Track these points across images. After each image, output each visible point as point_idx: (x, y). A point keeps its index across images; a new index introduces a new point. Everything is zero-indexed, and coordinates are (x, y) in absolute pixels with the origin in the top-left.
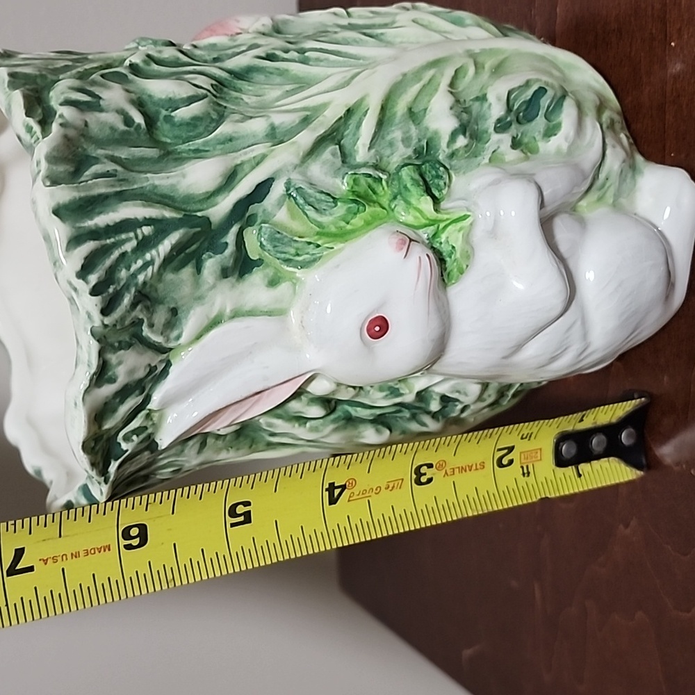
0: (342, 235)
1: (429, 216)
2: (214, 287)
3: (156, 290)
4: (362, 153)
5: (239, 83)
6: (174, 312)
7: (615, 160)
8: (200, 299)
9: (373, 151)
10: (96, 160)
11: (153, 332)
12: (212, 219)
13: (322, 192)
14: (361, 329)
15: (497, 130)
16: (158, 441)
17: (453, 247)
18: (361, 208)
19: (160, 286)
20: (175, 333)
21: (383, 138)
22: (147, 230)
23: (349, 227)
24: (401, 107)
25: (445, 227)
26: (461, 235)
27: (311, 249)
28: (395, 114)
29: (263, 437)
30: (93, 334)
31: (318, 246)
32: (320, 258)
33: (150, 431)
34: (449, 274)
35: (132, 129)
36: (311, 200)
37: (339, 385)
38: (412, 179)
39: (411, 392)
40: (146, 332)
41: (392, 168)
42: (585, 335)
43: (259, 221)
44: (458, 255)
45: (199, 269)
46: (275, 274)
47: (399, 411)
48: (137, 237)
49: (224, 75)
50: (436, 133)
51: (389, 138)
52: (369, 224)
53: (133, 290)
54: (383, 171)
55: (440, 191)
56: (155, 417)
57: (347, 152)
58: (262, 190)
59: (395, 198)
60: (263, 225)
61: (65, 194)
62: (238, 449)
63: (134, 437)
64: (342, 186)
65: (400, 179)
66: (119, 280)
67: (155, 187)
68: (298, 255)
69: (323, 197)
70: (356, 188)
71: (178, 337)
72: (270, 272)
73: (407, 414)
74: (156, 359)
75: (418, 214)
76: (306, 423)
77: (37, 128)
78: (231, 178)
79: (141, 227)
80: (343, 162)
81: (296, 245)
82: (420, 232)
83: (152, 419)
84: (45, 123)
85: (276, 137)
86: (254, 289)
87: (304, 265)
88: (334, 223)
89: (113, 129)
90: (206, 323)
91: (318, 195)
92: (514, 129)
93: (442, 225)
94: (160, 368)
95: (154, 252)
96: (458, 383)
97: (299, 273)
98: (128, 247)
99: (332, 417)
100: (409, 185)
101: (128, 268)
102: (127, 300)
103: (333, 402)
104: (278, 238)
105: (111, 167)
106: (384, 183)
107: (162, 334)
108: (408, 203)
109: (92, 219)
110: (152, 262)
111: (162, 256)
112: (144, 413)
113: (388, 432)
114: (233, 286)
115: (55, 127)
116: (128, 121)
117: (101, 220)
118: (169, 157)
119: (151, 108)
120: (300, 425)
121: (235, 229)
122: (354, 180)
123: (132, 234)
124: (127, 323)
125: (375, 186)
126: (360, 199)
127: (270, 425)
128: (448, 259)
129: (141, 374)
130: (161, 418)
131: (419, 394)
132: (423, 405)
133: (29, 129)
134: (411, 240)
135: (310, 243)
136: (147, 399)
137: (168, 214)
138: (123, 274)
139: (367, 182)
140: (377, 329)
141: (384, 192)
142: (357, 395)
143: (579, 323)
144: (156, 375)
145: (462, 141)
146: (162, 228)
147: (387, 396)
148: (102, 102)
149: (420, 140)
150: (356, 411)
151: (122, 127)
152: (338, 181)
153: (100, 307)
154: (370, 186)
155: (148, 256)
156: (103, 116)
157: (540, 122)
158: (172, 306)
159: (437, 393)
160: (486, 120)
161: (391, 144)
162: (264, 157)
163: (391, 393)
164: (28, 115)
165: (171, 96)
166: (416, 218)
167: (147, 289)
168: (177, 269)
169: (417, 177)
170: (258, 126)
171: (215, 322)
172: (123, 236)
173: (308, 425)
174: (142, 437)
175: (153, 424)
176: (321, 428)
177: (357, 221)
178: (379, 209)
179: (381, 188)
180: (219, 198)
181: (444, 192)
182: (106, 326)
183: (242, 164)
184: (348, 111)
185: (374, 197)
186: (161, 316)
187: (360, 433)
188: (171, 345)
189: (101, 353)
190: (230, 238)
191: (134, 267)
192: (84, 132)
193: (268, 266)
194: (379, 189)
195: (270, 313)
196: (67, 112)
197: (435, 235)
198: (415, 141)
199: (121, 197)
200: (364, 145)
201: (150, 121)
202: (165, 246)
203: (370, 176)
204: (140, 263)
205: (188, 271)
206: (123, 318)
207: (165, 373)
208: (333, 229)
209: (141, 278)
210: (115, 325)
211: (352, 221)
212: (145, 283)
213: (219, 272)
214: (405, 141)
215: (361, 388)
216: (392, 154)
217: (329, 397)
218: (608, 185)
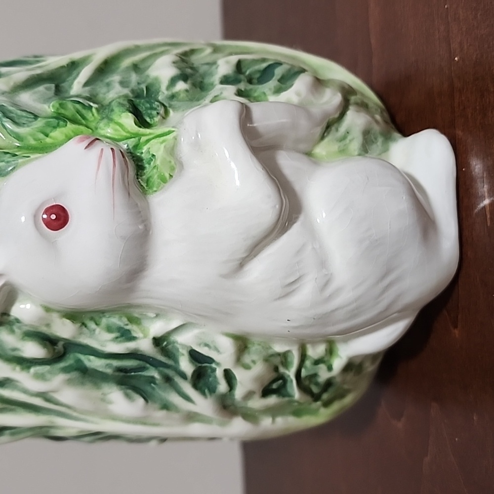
0: (44, 149)
1: (129, 129)
4: (76, 88)
9: (87, 88)
13: (24, 111)
14: (36, 217)
15: (222, 83)
17: (153, 155)
18: (62, 124)
21: (101, 80)
23: (48, 140)
24: (127, 62)
25: (148, 141)
26: (163, 145)
27: (7, 158)
28: (118, 67)
31: (15, 155)
32: (16, 166)
34: (147, 181)
36: (11, 115)
37: (48, 310)
38: (119, 103)
39: (145, 336)
41: (107, 101)
44: (158, 162)
47: (144, 368)
50: (156, 79)
51: (107, 81)
52: (68, 139)
54: (96, 102)
55: (151, 117)
57: (63, 89)
59: (102, 119)
64: (49, 108)
65: (111, 107)
69: (24, 114)
70: (62, 111)
73: (154, 373)
75: (118, 127)
76: (28, 368)
80: (56, 94)
82: (121, 143)
88: (32, 135)
91: (19, 112)
92: (242, 86)
93: (143, 139)
96: (204, 333)
99: (62, 365)
100: (115, 107)
103: (60, 344)
106: (94, 110)
108: (111, 120)
113: (142, 400)
120: (22, 369)
122: (61, 105)
125: (84, 112)
126: (60, 118)
128: (147, 166)
131: (157, 341)
132: (170, 362)
134: (98, 139)
135: (7, 153)
139: (74, 107)
140: (54, 217)
142: (81, 333)
145: (181, 86)
147: (117, 338)
149: (139, 84)
150: (89, 360)
152: (46, 106)
154: (78, 112)
157: (273, 83)
159: (183, 346)
160: (212, 76)
161: (108, 85)
163: (122, 336)
166: (116, 130)
169: (125, 103)
173: (32, 370)
176: (48, 376)
177: (57, 135)
178: (83, 128)
179: (91, 115)
181: (157, 119)
184: (72, 62)
185: (83, 121)
187: (104, 394)
194: (89, 115)
197: (136, 146)
198: (133, 84)
200: (79, 83)
203: (79, 102)
208: (33, 142)
211: (52, 134)
214: (123, 84)
215: (84, 324)
216: (108, 92)
217: (44, 329)
218: (349, 137)
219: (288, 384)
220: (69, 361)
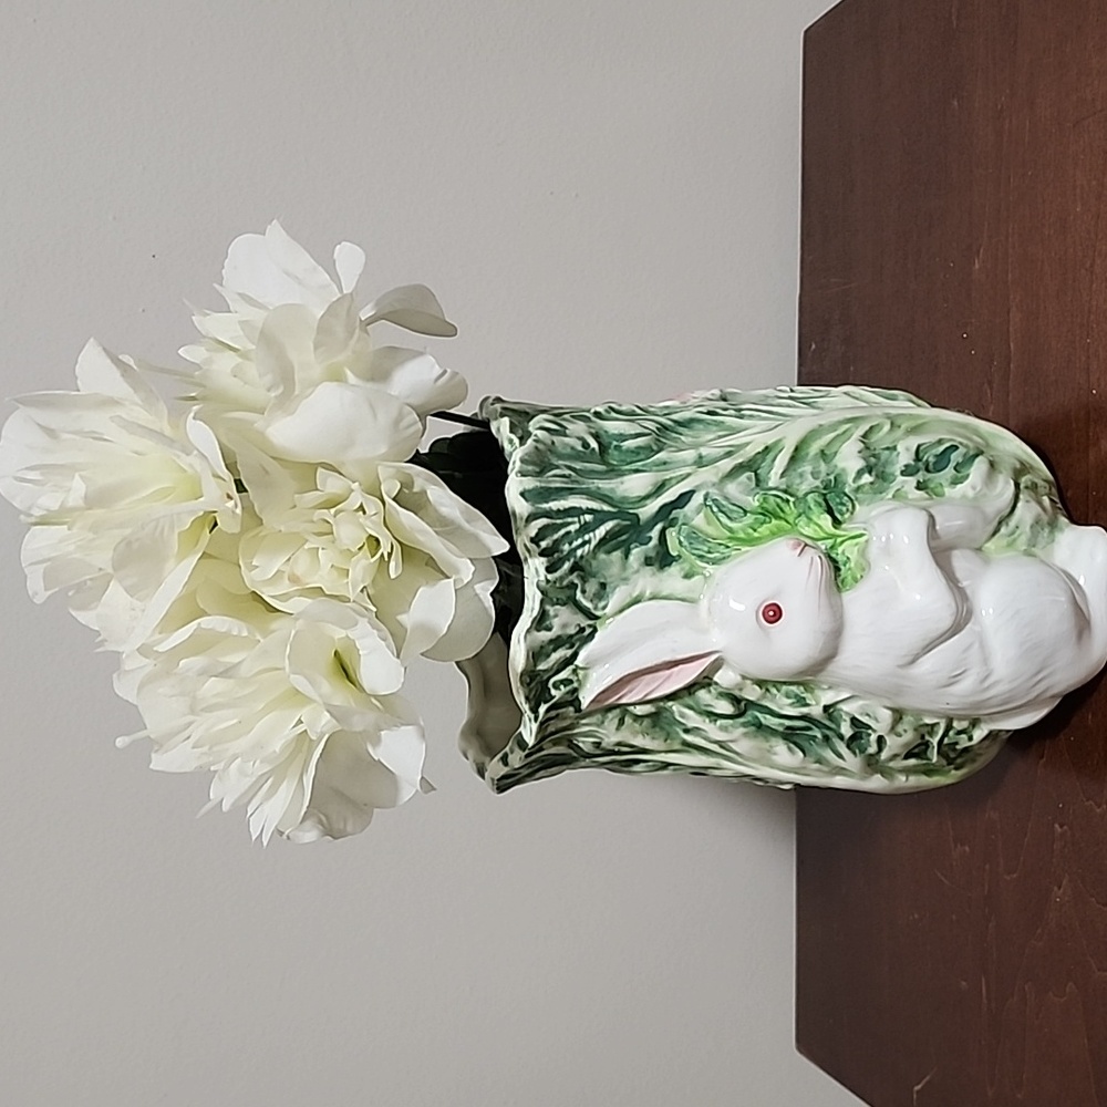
0: (751, 542)
1: (827, 530)
2: (637, 571)
3: (591, 565)
4: (774, 479)
5: (681, 429)
6: (603, 586)
7: (1026, 511)
8: (625, 580)
9: (784, 479)
10: (557, 467)
11: (584, 597)
12: (641, 516)
13: (734, 505)
14: (757, 612)
15: (903, 473)
16: (581, 698)
17: (848, 558)
18: (768, 520)
19: (594, 563)
20: (601, 604)
21: (795, 470)
22: (588, 518)
23: (756, 535)
24: (814, 448)
25: (843, 542)
26: (856, 548)
27: (721, 548)
28: (807, 454)
29: (677, 733)
30: (538, 587)
31: (728, 547)
32: (729, 557)
33: (575, 685)
34: (843, 581)
35: (588, 451)
36: (724, 509)
37: (744, 678)
38: (816, 501)
39: (817, 704)
40: (579, 595)
41: (800, 494)
42: (985, 661)
43: (680, 523)
44: (852, 565)
45: (627, 555)
46: (691, 568)
47: (809, 729)
48: (580, 521)
49: (670, 423)
50: (843, 470)
51: (800, 470)
52: (773, 535)
53: (572, 560)
54: (792, 495)
55: (842, 514)
56: (581, 673)
57: (761, 479)
58: (684, 498)
59: (800, 515)
60: (684, 527)
61: (530, 483)
62: (653, 738)
63: (562, 687)
64: (754, 502)
65: (806, 501)
66: (562, 551)
67: (599, 488)
68: (709, 552)
69: (735, 508)
70: (765, 505)
71: (604, 608)
72: (686, 566)
73: (816, 733)
74: (585, 622)
75: (817, 528)
76: (716, 721)
77: (516, 441)
78: (660, 488)
79: (583, 514)
80: (757, 485)
81: (709, 545)
82: (819, 543)
83: (577, 675)
84: (522, 440)
85: (700, 462)
86: (672, 579)
87: (715, 562)
88: (743, 530)
89: (573, 448)
90: (628, 600)
91: (732, 507)
92: (921, 476)
93: (839, 540)
94: (588, 631)
95: (591, 534)
96: (867, 705)
97: (710, 568)
98: (572, 528)
99: (742, 720)
100: (812, 506)
101: (570, 544)
102: (567, 566)
103: (743, 704)
104: (694, 536)
105: (567, 472)
106: (791, 504)
107: (591, 601)
108: (810, 519)
109: (547, 502)
110: (589, 542)
111: (598, 538)
112: (571, 667)
113: (801, 754)
114: (654, 574)
115: (530, 441)
116: (586, 445)
117: (554, 505)
118: (614, 472)
119: (605, 440)
120: (710, 721)
121: (659, 527)
122: (764, 499)
123: (576, 519)
124: (565, 583)
125: (783, 505)
126: (766, 513)
127: (683, 715)
128: (842, 567)
129: (572, 630)
130: (585, 676)
131: (826, 708)
132: (833, 726)
133: (511, 441)
134: (806, 545)
135: (720, 544)
136: (575, 655)
137: (606, 508)
138: (566, 547)
139: (775, 501)
140: (771, 613)
141: (791, 510)
142: (764, 697)
143: (976, 646)
144: (584, 637)
145: (867, 478)
146: (601, 518)
147: (793, 703)
148: (567, 431)
149: (829, 475)
150: (764, 718)
151: (580, 448)
152: (750, 498)
153: (545, 565)
154: (778, 505)
155: (586, 537)
156: (566, 439)
157: (949, 471)
158: (602, 581)
159: (847, 713)
160: (893, 465)
161: (801, 475)
162: (689, 475)
163: (798, 701)
164: (511, 432)
165: (622, 432)
166: (815, 531)
167: (583, 563)
168: (609, 552)
169: (821, 500)
170: (690, 455)
171: (637, 601)
172: (570, 520)
173: (719, 722)
174: (568, 688)
175: (578, 680)
176: (730, 728)
177: (764, 530)
178: (784, 523)
180: (648, 502)
181: (846, 516)
182: (548, 581)
183: (671, 479)
184: (767, 448)
185: (782, 515)
186: (592, 587)
187: (771, 747)
188: (598, 613)
189: (542, 602)
190: (655, 533)
191: (575, 544)
192: (552, 448)
193: (684, 561)
194: (787, 509)
195: (683, 600)
196: (540, 433)
197: (832, 547)
198: (823, 475)
199: (572, 491)
200: (776, 473)
201: (603, 448)
202: (601, 532)
203: (779, 497)
204: (580, 541)
205: (617, 554)
206: (561, 578)
207: (591, 635)
208: (742, 535)
209: (579, 552)
210: (555, 582)
211: (759, 530)
212: (582, 557)
213: (643, 560)
214: (815, 475)
215: (767, 690)
216: (801, 483)
217: (737, 693)
218: (1018, 532)
219: (930, 749)
220: (747, 718)
